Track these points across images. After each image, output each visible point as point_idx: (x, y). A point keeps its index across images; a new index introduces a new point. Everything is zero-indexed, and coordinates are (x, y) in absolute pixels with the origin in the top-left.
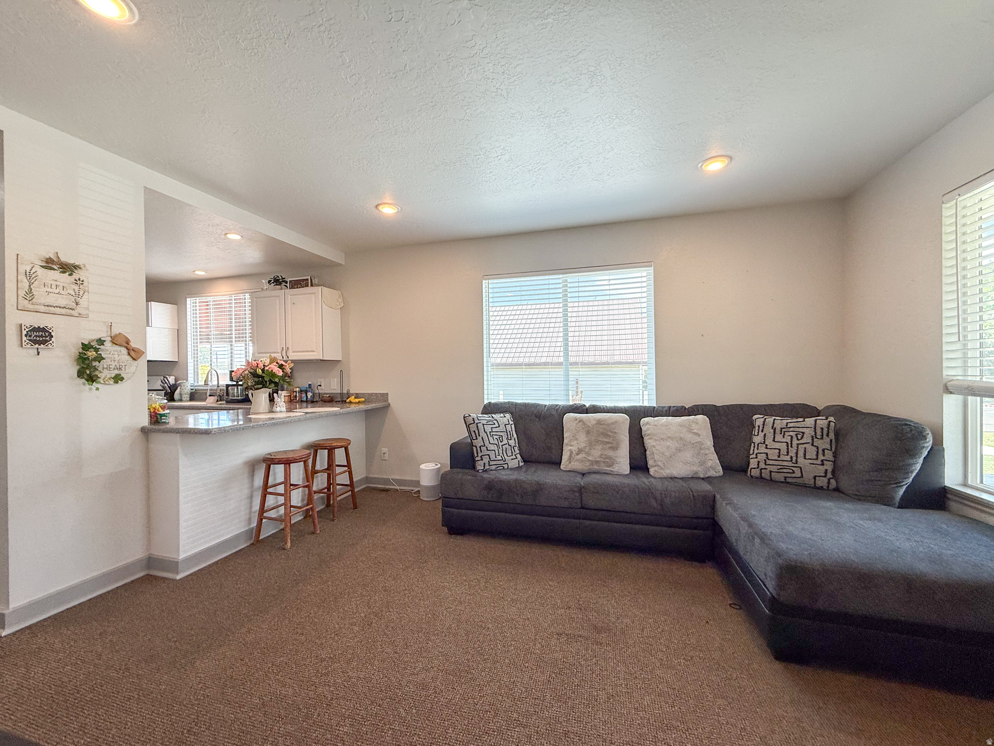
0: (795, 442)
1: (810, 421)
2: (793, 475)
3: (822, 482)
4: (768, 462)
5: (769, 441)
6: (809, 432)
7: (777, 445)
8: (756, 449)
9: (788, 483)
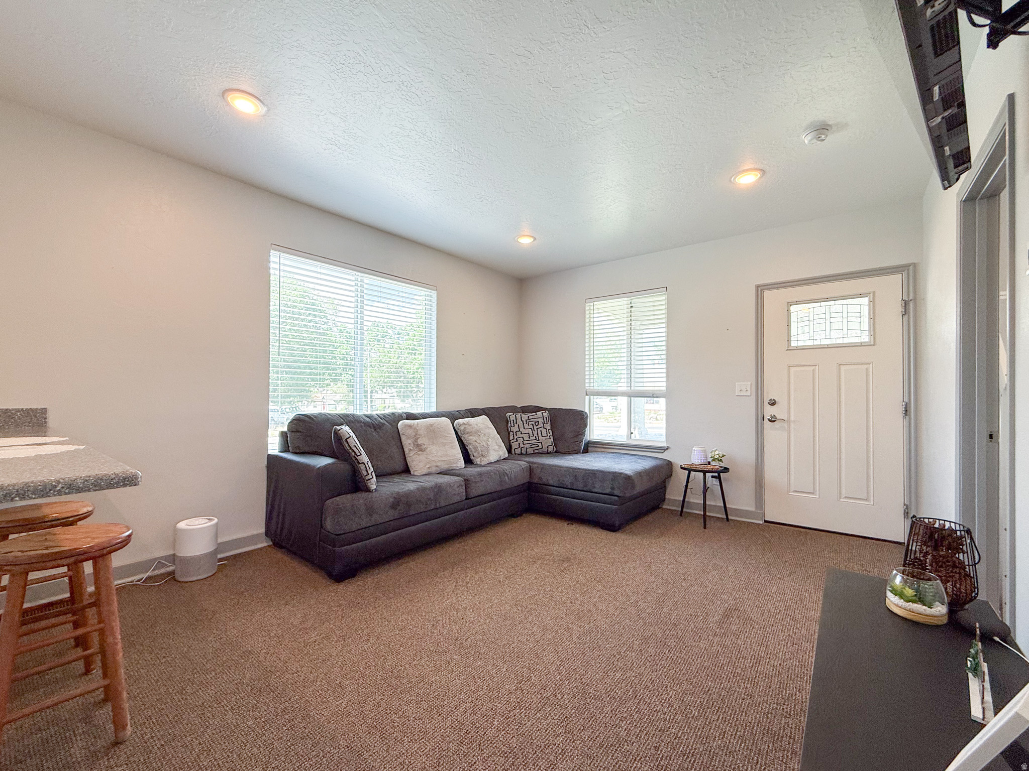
0: (535, 427)
1: (539, 414)
2: (538, 448)
3: (550, 449)
4: (525, 442)
5: (522, 429)
6: (541, 421)
7: (527, 431)
8: (515, 436)
9: (535, 453)
